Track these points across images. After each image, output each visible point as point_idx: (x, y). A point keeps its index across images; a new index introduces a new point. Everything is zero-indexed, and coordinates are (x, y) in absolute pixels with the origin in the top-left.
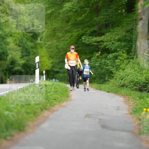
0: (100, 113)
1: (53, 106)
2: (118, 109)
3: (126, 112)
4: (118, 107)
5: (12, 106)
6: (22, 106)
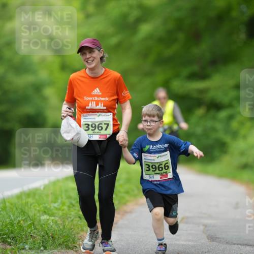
1: (125, 204)
2: (237, 206)
5: (53, 205)
6: (71, 206)
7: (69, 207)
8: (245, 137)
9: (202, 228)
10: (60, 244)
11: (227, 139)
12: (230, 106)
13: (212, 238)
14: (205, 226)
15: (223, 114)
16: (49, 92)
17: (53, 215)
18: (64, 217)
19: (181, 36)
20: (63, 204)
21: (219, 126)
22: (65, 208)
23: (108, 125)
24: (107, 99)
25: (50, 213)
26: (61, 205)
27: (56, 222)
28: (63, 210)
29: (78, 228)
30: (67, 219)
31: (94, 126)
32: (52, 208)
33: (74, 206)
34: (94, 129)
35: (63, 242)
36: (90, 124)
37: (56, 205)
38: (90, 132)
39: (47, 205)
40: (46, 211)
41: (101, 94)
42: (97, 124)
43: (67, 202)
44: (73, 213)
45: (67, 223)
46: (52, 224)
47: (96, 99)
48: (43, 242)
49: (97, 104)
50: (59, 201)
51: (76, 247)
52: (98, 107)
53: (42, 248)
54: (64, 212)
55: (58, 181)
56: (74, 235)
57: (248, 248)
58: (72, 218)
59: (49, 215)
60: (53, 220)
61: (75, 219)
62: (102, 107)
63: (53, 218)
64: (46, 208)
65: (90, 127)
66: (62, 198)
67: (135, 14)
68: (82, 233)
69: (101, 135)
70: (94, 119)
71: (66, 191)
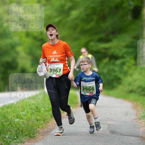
0: (109, 118)
2: (126, 114)
3: (134, 117)
4: (127, 113)
6: (32, 113)
7: (31, 114)
8: (131, 75)
9: (107, 126)
10: (26, 135)
11: (121, 76)
12: (123, 57)
13: (113, 132)
14: (109, 125)
15: (119, 62)
16: (19, 49)
17: (22, 118)
18: (28, 120)
19: (95, 17)
20: (28, 112)
21: (116, 69)
22: (29, 115)
23: (60, 69)
24: (60, 56)
25: (20, 117)
26: (27, 113)
27: (24, 123)
28: (28, 116)
29: (36, 126)
30: (30, 121)
31: (54, 70)
32: (21, 114)
33: (34, 113)
34: (53, 71)
35: (28, 134)
36: (52, 69)
37: (23, 113)
38: (52, 73)
39: (18, 113)
40: (18, 116)
41: (56, 53)
42: (55, 69)
43: (30, 112)
44: (33, 118)
45: (30, 123)
46: (21, 124)
47: (55, 56)
48: (16, 134)
49: (55, 59)
50: (26, 111)
51: (35, 136)
52: (56, 60)
53: (16, 138)
54: (28, 117)
55: (25, 99)
56: (34, 130)
57: (133, 138)
58: (33, 120)
59: (19, 118)
60: (22, 122)
61: (34, 121)
62: (58, 60)
63: (22, 120)
64: (18, 114)
65: (52, 70)
66: (27, 109)
67: (69, 5)
68: (38, 129)
69: (57, 75)
70: (54, 66)
71: (29, 105)
